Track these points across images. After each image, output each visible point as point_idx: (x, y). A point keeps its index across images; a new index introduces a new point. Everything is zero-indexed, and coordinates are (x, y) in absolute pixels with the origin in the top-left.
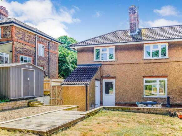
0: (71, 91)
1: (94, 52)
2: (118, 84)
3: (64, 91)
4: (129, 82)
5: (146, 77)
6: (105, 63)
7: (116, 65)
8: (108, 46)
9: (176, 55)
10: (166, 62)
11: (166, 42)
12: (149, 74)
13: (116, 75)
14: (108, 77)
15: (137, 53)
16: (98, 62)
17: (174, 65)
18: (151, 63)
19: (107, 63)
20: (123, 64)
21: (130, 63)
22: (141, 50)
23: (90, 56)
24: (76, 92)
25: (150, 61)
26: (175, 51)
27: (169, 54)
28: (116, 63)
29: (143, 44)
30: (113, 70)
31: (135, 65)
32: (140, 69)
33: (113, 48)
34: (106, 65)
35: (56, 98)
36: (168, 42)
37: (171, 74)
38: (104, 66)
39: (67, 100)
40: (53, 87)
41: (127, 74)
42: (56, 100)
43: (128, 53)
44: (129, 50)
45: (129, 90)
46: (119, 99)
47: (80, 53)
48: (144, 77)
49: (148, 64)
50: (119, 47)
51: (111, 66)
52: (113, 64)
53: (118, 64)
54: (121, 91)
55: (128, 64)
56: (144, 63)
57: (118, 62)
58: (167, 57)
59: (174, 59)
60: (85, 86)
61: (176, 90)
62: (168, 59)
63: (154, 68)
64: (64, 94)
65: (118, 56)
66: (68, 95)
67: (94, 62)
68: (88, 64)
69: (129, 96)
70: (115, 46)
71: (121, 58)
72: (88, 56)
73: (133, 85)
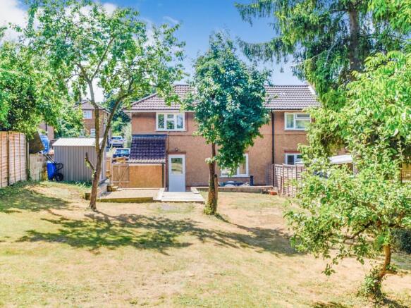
0: (142, 171)
1: (156, 119)
2: (189, 161)
3: (132, 171)
6: (171, 134)
13: (187, 150)
14: (177, 151)
16: (162, 131)
19: (175, 134)
23: (150, 123)
28: (186, 134)
30: (182, 142)
33: (182, 115)
34: (173, 136)
35: (120, 180)
38: (170, 137)
39: (135, 184)
40: (114, 166)
41: (201, 148)
42: (120, 184)
45: (203, 168)
46: (191, 179)
47: (136, 119)
50: (190, 114)
51: (179, 137)
53: (189, 136)
54: (193, 170)
61: (257, 167)
64: (131, 175)
65: (190, 126)
66: (137, 177)
67: (156, 131)
68: (147, 134)
69: (204, 176)
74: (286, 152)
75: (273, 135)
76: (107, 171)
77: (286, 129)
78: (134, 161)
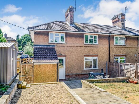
0: (43, 68)
1: (48, 36)
2: (68, 61)
3: (36, 69)
4: (75, 60)
5: (86, 56)
6: (57, 45)
7: (66, 47)
8: (60, 32)
9: (102, 43)
10: (97, 47)
11: (97, 34)
12: (88, 54)
13: (66, 54)
14: (60, 55)
15: (80, 39)
16: (52, 43)
17: (102, 49)
18: (88, 47)
19: (60, 45)
20: (71, 46)
21: (76, 46)
22: (83, 38)
23: (45, 38)
24: (48, 70)
25: (88, 45)
26: (102, 41)
27: (98, 42)
28: (66, 45)
29: (84, 34)
30: (64, 50)
31: (79, 47)
32: (82, 50)
33: (64, 34)
34: (59, 46)
35: (27, 75)
36: (98, 35)
37: (100, 54)
38: (57, 47)
39: (38, 77)
40: (23, 65)
41: (74, 53)
42: (27, 77)
43: (74, 39)
44: (75, 37)
45: (75, 65)
46: (68, 71)
47: (36, 35)
48: (85, 56)
49: (87, 48)
50: (68, 34)
51: (62, 47)
52: (64, 46)
53: (68, 46)
54: (70, 66)
55: (74, 47)
56: (85, 47)
57: (68, 45)
58: (97, 44)
59: (101, 46)
60: (57, 64)
61: (102, 64)
62: (98, 45)
63: (90, 50)
64: (35, 71)
65: (68, 41)
66: (39, 72)
67: (49, 43)
68: (43, 44)
69: (75, 69)
70: (65, 33)
71: (69, 42)
72: (44, 38)
73: (78, 61)
74: (115, 56)
75: (109, 47)
76: (18, 68)
77: (115, 44)
78: (38, 61)
